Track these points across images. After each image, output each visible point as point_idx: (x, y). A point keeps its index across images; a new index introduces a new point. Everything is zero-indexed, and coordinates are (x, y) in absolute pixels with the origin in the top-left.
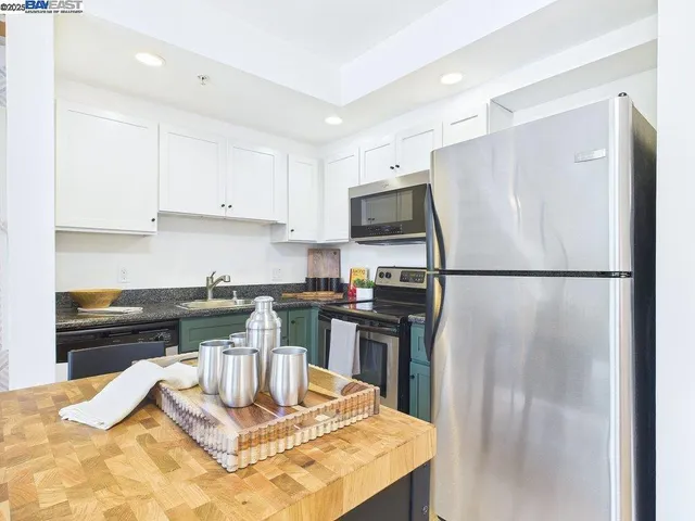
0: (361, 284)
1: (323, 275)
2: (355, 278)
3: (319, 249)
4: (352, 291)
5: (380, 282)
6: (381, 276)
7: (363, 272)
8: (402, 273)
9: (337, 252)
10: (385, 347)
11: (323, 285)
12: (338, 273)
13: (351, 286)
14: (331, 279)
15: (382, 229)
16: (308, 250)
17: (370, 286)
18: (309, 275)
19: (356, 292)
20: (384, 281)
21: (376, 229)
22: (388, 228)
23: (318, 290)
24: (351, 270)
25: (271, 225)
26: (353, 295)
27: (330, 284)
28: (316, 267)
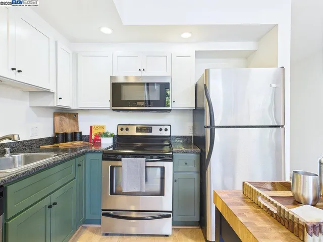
0: (106, 135)
1: (69, 131)
2: (95, 132)
3: (63, 113)
4: (95, 140)
5: (120, 133)
6: (122, 129)
7: (103, 128)
8: (137, 128)
9: (76, 115)
10: (163, 169)
11: (69, 138)
12: (78, 128)
13: (93, 137)
14: (75, 133)
15: (138, 103)
16: (54, 113)
17: (112, 135)
18: (57, 131)
19: (100, 140)
20: (124, 133)
21: (133, 103)
22: (143, 103)
23: (66, 141)
24: (91, 127)
25: (31, 92)
26: (94, 142)
27: (75, 136)
28: (61, 125)
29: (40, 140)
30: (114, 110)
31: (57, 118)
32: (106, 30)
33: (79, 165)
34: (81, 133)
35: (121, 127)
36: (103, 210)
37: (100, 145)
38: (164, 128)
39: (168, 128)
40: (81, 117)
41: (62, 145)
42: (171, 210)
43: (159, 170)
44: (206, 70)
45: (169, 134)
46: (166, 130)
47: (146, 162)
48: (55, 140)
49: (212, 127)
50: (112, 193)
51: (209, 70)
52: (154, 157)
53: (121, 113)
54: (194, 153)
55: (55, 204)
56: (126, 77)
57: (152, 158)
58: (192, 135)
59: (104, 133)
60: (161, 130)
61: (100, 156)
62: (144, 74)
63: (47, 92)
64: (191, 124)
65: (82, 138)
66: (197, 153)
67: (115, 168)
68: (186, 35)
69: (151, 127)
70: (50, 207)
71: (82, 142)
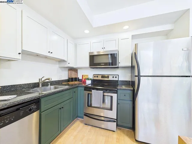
0: (88, 79)
1: (74, 77)
2: (84, 78)
3: (71, 69)
4: (84, 81)
5: (94, 78)
6: (95, 77)
7: (87, 76)
8: (102, 76)
9: (77, 70)
10: (112, 97)
11: (74, 80)
12: (78, 76)
13: (83, 80)
14: (76, 78)
15: (101, 64)
16: (69, 70)
17: (91, 79)
18: (69, 77)
19: (86, 81)
20: (96, 78)
21: (99, 64)
22: (103, 64)
23: (73, 81)
24: (83, 75)
25: (59, 61)
26: (84, 82)
27: (76, 79)
28: (71, 74)
29: (63, 80)
30: (91, 68)
31: (69, 72)
32: (87, 32)
33: (75, 92)
34: (78, 78)
35: (95, 76)
36: (85, 113)
37: (86, 84)
38: (115, 76)
39: (117, 76)
40: (79, 71)
41: (71, 83)
42: (116, 119)
43: (110, 97)
44: (135, 44)
45: (117, 80)
46: (116, 77)
47: (103, 92)
48: (68, 81)
49: (139, 76)
50: (88, 106)
51: (137, 44)
52: (108, 90)
53: (95, 69)
54: (129, 90)
55: (62, 108)
56: (98, 52)
57: (106, 91)
58: (130, 80)
59: (87, 78)
60: (113, 77)
61: (83, 88)
62: (105, 50)
63: (64, 61)
64: (130, 75)
65: (79, 80)
66: (131, 90)
67: (89, 95)
68: (126, 27)
69: (109, 76)
70: (60, 109)
71: (78, 82)
